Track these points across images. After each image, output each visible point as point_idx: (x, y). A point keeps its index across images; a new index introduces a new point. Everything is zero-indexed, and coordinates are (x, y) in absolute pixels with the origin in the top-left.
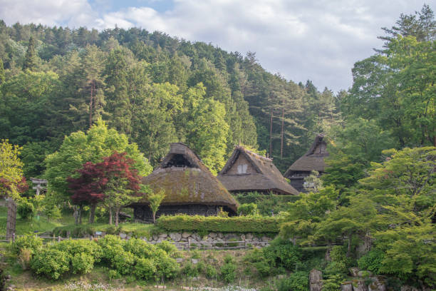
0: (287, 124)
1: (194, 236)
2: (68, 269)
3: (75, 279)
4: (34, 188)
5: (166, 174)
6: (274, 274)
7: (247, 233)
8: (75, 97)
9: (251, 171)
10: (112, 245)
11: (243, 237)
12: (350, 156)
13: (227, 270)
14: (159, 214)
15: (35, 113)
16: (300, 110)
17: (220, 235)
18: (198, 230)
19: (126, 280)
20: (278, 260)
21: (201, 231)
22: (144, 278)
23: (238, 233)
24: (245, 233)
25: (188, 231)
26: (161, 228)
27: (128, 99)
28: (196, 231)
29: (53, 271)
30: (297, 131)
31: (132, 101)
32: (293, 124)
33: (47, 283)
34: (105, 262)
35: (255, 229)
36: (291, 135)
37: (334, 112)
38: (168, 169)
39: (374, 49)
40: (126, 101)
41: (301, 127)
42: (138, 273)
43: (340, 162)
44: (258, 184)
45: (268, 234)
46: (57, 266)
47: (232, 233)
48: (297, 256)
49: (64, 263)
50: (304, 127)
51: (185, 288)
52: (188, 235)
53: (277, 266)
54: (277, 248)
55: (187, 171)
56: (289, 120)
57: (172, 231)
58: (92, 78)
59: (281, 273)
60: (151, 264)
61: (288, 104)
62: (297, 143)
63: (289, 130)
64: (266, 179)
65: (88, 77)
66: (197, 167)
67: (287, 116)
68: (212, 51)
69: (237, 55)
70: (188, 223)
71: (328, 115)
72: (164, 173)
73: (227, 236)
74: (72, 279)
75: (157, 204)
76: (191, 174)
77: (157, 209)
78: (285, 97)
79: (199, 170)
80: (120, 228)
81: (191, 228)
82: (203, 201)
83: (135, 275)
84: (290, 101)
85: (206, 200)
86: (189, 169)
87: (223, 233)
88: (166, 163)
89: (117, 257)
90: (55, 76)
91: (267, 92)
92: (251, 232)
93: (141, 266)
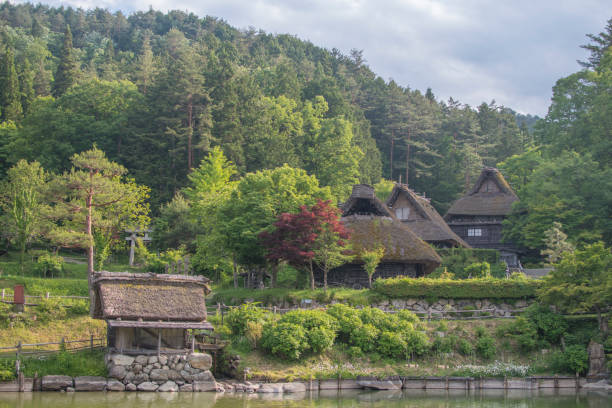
0: (415, 149)
1: (420, 303)
2: (309, 347)
3: (314, 358)
4: (128, 239)
5: (349, 224)
6: (537, 348)
7: (484, 298)
8: (168, 115)
9: (415, 216)
10: (347, 315)
11: (478, 304)
12: (564, 200)
13: (486, 345)
14: (375, 276)
15: (108, 137)
16: (433, 131)
17: (452, 302)
18: (428, 297)
19: (371, 358)
20: (540, 331)
21: (430, 297)
22: (390, 356)
23: (473, 299)
24: (481, 299)
25: (413, 297)
26: (383, 294)
27: (238, 120)
28: (423, 297)
29: (293, 350)
30: (428, 159)
31: (243, 122)
32: (423, 150)
33: (283, 364)
34: (344, 337)
35: (494, 295)
36: (421, 164)
37: (478, 133)
38: (351, 217)
39: (579, 62)
40: (236, 122)
41: (434, 153)
42: (385, 350)
43: (553, 209)
44: (427, 234)
45: (508, 301)
46: (297, 344)
47: (465, 298)
48: (564, 326)
49: (303, 340)
50: (438, 153)
51: (440, 366)
52: (414, 302)
53: (539, 339)
54: (538, 317)
55: (377, 221)
56: (418, 144)
57: (396, 297)
58: (192, 91)
59: (545, 347)
60: (399, 338)
61: (415, 122)
62: (430, 174)
63: (418, 157)
64: (436, 226)
65: (188, 90)
66: (387, 215)
67: (415, 139)
68: (303, 47)
69: (335, 53)
70: (414, 287)
71: (470, 137)
72: (346, 223)
73: (459, 302)
74: (310, 359)
75: (374, 264)
76: (382, 224)
77: (373, 271)
78: (411, 113)
79: (390, 219)
80: (333, 294)
81: (419, 293)
82: (403, 258)
83: (380, 352)
84: (418, 118)
85: (408, 257)
86: (378, 218)
87: (456, 299)
88: (347, 210)
89: (357, 330)
90: (133, 87)
91: (388, 107)
92: (488, 299)
93: (387, 340)
